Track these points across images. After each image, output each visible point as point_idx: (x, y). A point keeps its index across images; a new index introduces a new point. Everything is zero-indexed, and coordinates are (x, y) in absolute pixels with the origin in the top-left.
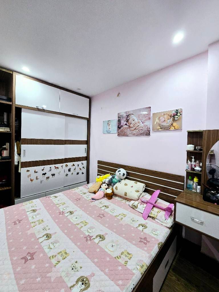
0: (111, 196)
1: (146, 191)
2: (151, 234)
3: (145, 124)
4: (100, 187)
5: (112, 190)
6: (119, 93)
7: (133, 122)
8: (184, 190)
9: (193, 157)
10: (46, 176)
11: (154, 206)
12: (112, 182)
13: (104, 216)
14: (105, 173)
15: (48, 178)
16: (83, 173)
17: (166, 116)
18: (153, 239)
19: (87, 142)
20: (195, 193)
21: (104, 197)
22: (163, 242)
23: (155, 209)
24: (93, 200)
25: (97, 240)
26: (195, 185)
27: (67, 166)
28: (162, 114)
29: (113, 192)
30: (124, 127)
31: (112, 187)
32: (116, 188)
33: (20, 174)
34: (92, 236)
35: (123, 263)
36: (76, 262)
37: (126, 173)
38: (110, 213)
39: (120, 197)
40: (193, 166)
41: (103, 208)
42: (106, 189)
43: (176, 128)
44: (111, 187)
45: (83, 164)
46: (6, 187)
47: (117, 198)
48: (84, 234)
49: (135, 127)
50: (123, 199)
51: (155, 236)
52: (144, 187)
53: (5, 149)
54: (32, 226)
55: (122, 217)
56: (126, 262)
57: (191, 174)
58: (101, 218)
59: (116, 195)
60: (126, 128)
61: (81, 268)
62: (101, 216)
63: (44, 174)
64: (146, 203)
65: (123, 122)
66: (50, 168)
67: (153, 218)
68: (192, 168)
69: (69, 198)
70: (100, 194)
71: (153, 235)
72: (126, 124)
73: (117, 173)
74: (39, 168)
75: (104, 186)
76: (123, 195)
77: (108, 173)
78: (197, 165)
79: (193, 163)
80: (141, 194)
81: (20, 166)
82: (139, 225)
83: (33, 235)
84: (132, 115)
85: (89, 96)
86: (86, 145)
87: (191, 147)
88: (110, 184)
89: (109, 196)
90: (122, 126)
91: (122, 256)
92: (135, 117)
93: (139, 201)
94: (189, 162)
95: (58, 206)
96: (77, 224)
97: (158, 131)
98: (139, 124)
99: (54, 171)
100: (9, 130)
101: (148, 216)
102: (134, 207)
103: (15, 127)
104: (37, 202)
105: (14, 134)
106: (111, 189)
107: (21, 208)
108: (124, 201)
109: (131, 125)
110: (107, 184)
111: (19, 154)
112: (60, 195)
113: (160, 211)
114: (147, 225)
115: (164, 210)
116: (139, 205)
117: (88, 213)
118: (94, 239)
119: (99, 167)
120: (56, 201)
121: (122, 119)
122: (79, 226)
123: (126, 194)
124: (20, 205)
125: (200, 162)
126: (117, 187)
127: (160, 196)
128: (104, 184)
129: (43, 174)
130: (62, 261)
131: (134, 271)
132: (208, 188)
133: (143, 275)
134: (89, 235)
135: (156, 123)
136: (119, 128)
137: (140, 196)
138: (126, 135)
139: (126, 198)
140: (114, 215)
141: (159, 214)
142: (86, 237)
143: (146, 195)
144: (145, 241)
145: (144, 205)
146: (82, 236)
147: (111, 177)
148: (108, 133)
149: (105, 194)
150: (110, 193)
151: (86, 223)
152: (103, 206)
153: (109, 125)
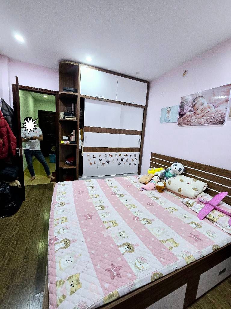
0: (162, 189)
1: (207, 191)
2: (206, 235)
3: (218, 108)
4: (152, 179)
5: (165, 183)
6: (186, 72)
7: (201, 107)
10: (102, 162)
11: (215, 209)
12: (165, 176)
13: (153, 205)
14: (158, 167)
15: (103, 164)
16: (135, 164)
18: (207, 240)
19: (142, 133)
21: (155, 189)
22: (221, 247)
23: (215, 211)
24: (143, 190)
25: (144, 222)
27: (120, 155)
29: (165, 186)
30: (187, 114)
31: (165, 181)
32: (169, 183)
33: (82, 157)
34: (140, 218)
35: (168, 247)
36: (124, 232)
37: (183, 168)
38: (160, 204)
39: (173, 192)
41: (153, 199)
42: (158, 182)
44: (163, 181)
45: (135, 155)
46: (73, 166)
47: (169, 193)
48: (132, 214)
49: (202, 114)
51: (211, 238)
52: (205, 187)
53: (72, 135)
54: (91, 197)
56: (171, 248)
58: (150, 206)
59: (168, 190)
60: (190, 116)
61: (127, 237)
62: (149, 204)
63: (101, 160)
64: (205, 204)
65: (187, 108)
66: (106, 155)
67: (212, 221)
69: (120, 184)
70: (151, 185)
71: (208, 236)
72: (191, 111)
73: (172, 167)
74: (97, 154)
75: (156, 179)
76: (176, 190)
77: (161, 167)
80: (200, 194)
81: (82, 151)
82: (192, 223)
83: (91, 204)
84: (201, 98)
85: (147, 80)
86: (141, 136)
88: (162, 177)
90: (185, 113)
91: (168, 242)
92: (205, 101)
93: (196, 199)
95: (111, 187)
96: (126, 205)
98: (209, 110)
99: (109, 159)
100: (75, 119)
101: (205, 217)
102: (188, 205)
103: (80, 116)
104: (95, 182)
105: (79, 123)
106: (163, 182)
107: (83, 183)
108: (177, 197)
109: (199, 112)
110: (159, 177)
111: (82, 140)
112: (113, 179)
113: (223, 216)
114: (202, 225)
115: (230, 216)
116: (195, 204)
117: (137, 199)
119: (152, 159)
120: (109, 183)
121: (186, 104)
122: (128, 207)
123: (180, 190)
124: (82, 181)
126: (170, 181)
128: (156, 177)
129: (99, 160)
130: (112, 227)
131: (179, 258)
133: (188, 265)
134: (136, 216)
136: (181, 115)
137: (198, 195)
138: (188, 124)
139: (179, 194)
140: (164, 207)
141: (221, 218)
142: (134, 217)
143: (206, 195)
144: (196, 238)
145: (201, 205)
146: (130, 215)
147: (164, 170)
148: (166, 122)
149: (156, 186)
150: (161, 187)
151: (134, 206)
152: (153, 197)
153: (168, 113)
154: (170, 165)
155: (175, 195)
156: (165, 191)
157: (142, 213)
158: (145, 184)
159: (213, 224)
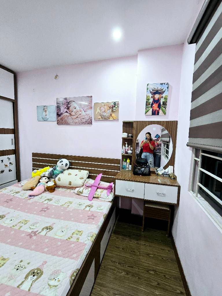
0: (53, 189)
1: (89, 177)
2: (97, 211)
3: (87, 113)
4: (39, 182)
6: (57, 75)
7: (75, 110)
8: (120, 170)
9: (127, 143)
11: (98, 188)
12: (53, 174)
13: (48, 209)
14: (43, 167)
16: (10, 171)
17: (106, 107)
18: (99, 214)
20: (128, 171)
21: (45, 191)
23: (98, 190)
24: (31, 197)
26: (128, 165)
28: (103, 105)
29: (55, 184)
30: (64, 114)
31: (54, 179)
32: (59, 180)
34: (38, 231)
35: (75, 240)
36: (21, 261)
37: (68, 163)
38: (55, 204)
40: (127, 150)
42: (47, 183)
43: (114, 119)
47: (60, 189)
48: (26, 232)
49: (77, 116)
50: (67, 189)
51: (100, 211)
52: (87, 174)
55: (69, 204)
56: (78, 239)
57: (125, 157)
58: (45, 211)
59: (59, 187)
60: (67, 116)
61: (28, 264)
62: (44, 210)
64: (91, 187)
65: (63, 109)
67: (97, 198)
68: (126, 152)
70: (40, 188)
71: (99, 211)
72: (66, 112)
73: (59, 164)
75: (44, 180)
76: (67, 184)
77: (47, 166)
78: (129, 149)
79: (127, 148)
80: (85, 180)
82: (86, 207)
84: (74, 103)
85: (13, 70)
86: (13, 135)
87: (125, 135)
88: (51, 176)
89: (51, 189)
90: (62, 114)
91: (73, 236)
92: (77, 105)
93: (84, 186)
94: (124, 147)
96: (13, 226)
97: (99, 120)
98: (81, 113)
101: (93, 198)
102: (79, 194)
108: (69, 190)
109: (73, 113)
110: (47, 177)
113: (103, 191)
115: (106, 189)
116: (84, 190)
117: (26, 211)
118: (40, 232)
119: (34, 160)
121: (61, 105)
122: (17, 228)
123: (70, 183)
125: (131, 147)
126: (59, 178)
127: (103, 179)
128: (44, 178)
132: (136, 165)
133: (93, 242)
134: (32, 232)
135: (97, 112)
136: (58, 115)
137: (85, 182)
138: (67, 124)
139: (70, 187)
140: (60, 205)
141: (102, 193)
142: (30, 235)
143: (89, 180)
144: (92, 217)
145: (88, 189)
146: (23, 235)
147: (51, 169)
148: (45, 121)
149: (46, 188)
150: (52, 186)
151: (26, 222)
152: (45, 200)
153: (46, 111)
154: (56, 162)
155: (66, 189)
156: (56, 189)
157: (38, 224)
158: (32, 189)
159: (99, 200)
